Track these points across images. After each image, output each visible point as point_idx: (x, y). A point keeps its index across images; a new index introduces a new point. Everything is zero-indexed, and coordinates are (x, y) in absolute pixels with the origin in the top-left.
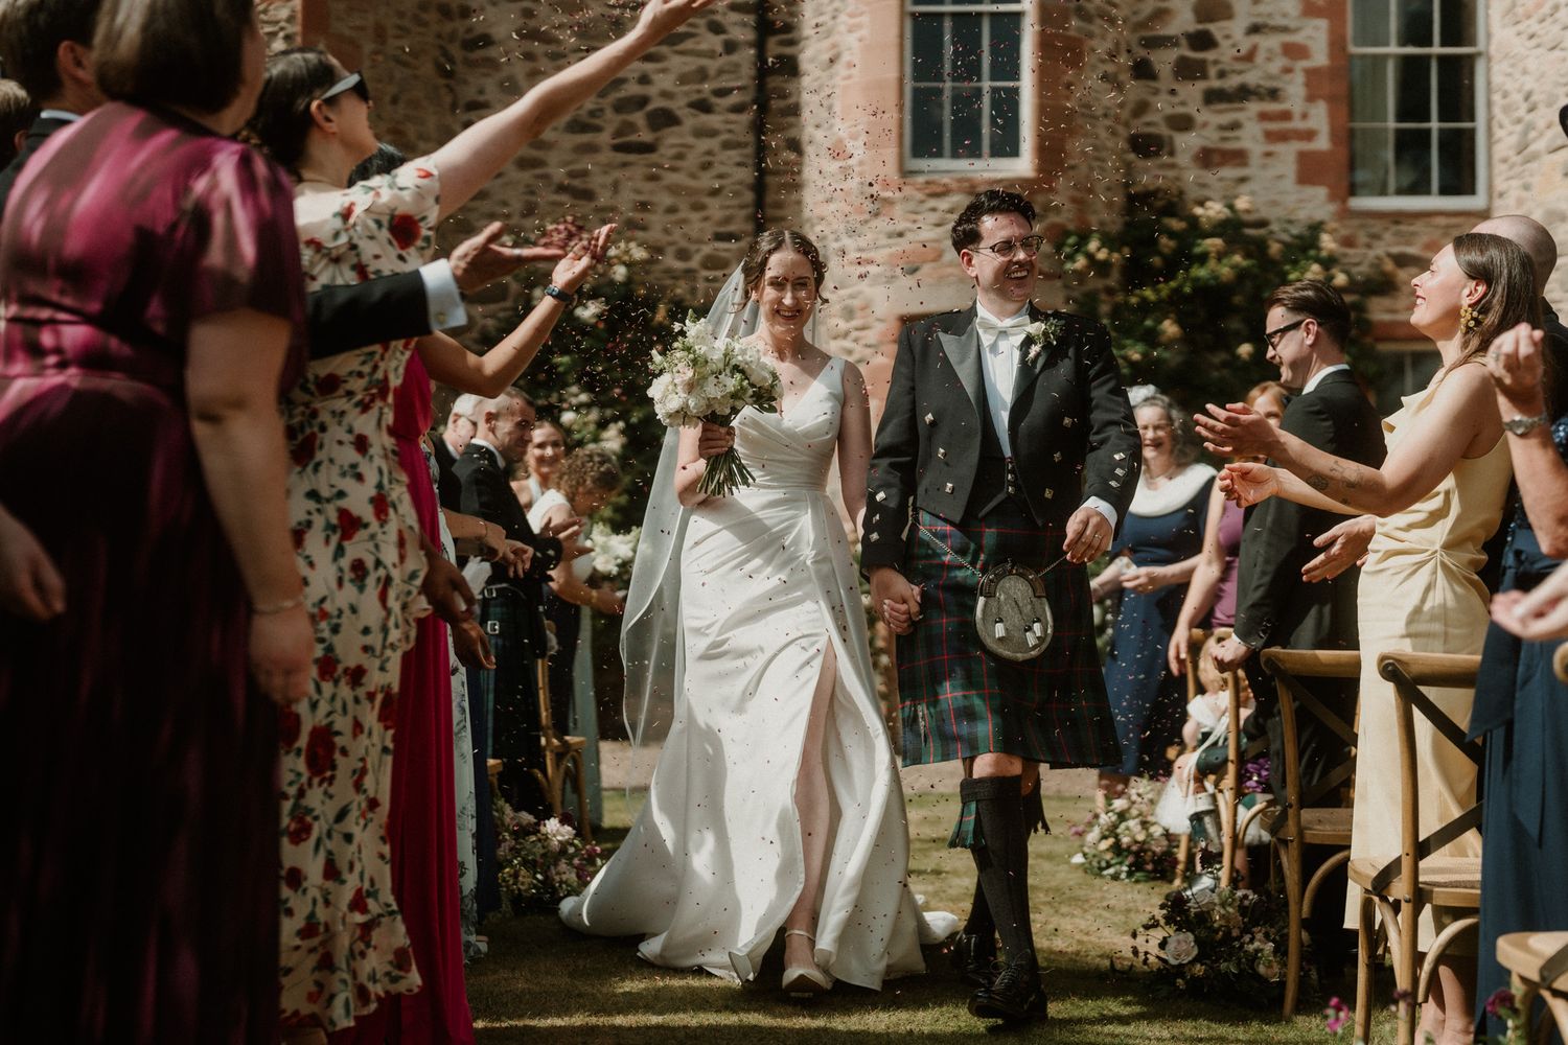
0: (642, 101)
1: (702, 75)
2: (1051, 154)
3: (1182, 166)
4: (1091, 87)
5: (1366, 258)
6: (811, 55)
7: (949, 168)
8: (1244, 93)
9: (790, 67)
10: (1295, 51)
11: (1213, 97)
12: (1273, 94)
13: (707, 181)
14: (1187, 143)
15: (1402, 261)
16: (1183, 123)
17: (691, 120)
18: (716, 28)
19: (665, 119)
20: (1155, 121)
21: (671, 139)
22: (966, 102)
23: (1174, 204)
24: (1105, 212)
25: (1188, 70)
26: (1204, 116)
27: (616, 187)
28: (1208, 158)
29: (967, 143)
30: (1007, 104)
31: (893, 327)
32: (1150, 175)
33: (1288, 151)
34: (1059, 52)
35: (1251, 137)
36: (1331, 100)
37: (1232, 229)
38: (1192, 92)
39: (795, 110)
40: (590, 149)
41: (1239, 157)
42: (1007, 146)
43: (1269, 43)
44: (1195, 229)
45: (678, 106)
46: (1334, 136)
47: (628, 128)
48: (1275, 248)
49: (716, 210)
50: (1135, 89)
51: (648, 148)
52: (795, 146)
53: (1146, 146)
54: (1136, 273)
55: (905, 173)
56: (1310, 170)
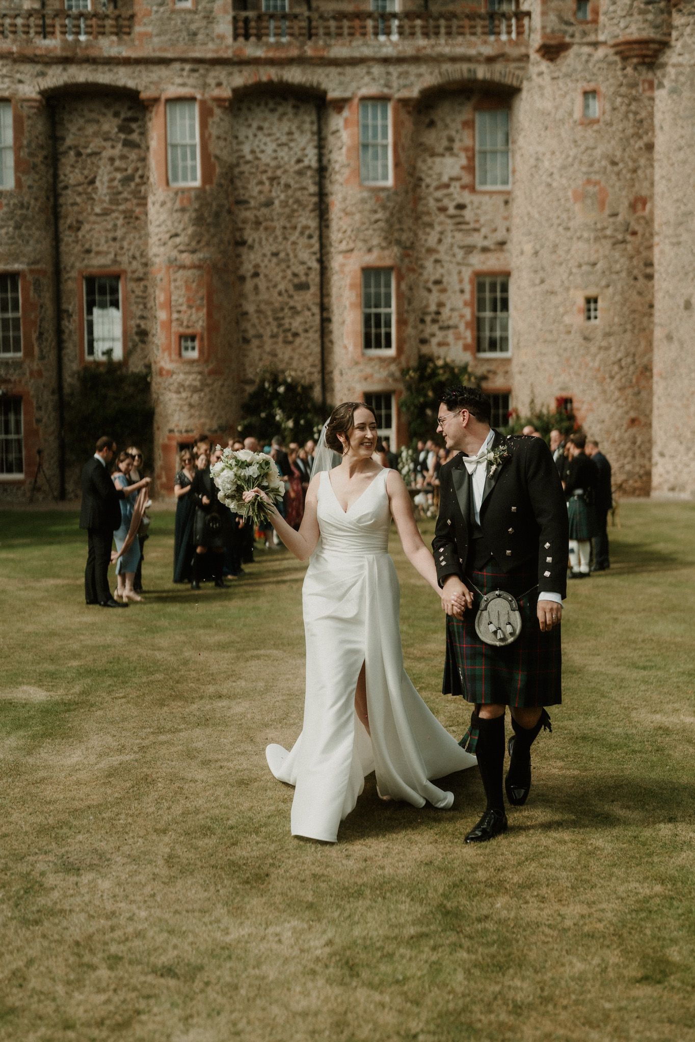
0: (290, 330)
1: (306, 323)
2: (400, 350)
3: (433, 348)
4: (410, 331)
5: (481, 370)
6: (336, 318)
7: (374, 352)
8: (448, 327)
9: (329, 320)
10: (462, 316)
11: (441, 328)
12: (456, 327)
13: (308, 351)
14: (434, 341)
15: (489, 371)
16: (433, 335)
17: (303, 335)
18: (309, 309)
19: (296, 335)
20: (426, 335)
21: (298, 341)
22: (378, 336)
23: (431, 359)
24: (414, 363)
25: (434, 321)
26: (438, 333)
27: (283, 353)
28: (440, 344)
29: (378, 346)
30: (388, 335)
31: (361, 394)
32: (425, 350)
33: (460, 344)
34: (402, 322)
35: (451, 338)
36: (472, 330)
37: (446, 366)
38: (435, 328)
39: (331, 332)
40: (276, 343)
41: (447, 344)
42: (388, 345)
43: (456, 314)
44: (436, 367)
45: (300, 330)
46: (473, 339)
47: (286, 337)
48: (456, 370)
49: (311, 359)
50: (421, 327)
51: (291, 343)
52: (331, 342)
53: (424, 341)
54: (422, 378)
55: (363, 355)
56: (466, 348)
